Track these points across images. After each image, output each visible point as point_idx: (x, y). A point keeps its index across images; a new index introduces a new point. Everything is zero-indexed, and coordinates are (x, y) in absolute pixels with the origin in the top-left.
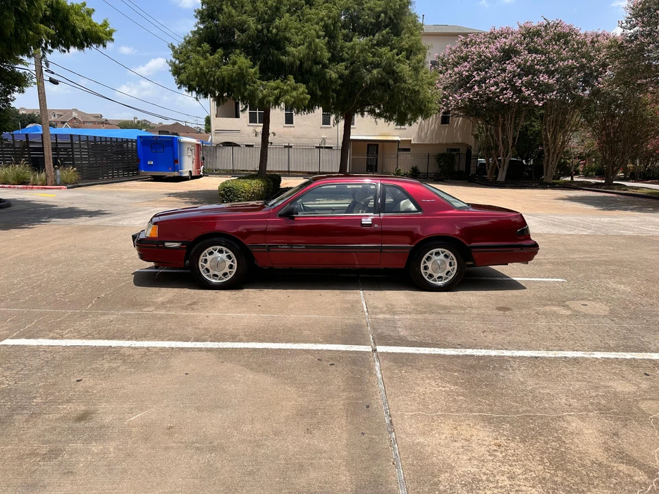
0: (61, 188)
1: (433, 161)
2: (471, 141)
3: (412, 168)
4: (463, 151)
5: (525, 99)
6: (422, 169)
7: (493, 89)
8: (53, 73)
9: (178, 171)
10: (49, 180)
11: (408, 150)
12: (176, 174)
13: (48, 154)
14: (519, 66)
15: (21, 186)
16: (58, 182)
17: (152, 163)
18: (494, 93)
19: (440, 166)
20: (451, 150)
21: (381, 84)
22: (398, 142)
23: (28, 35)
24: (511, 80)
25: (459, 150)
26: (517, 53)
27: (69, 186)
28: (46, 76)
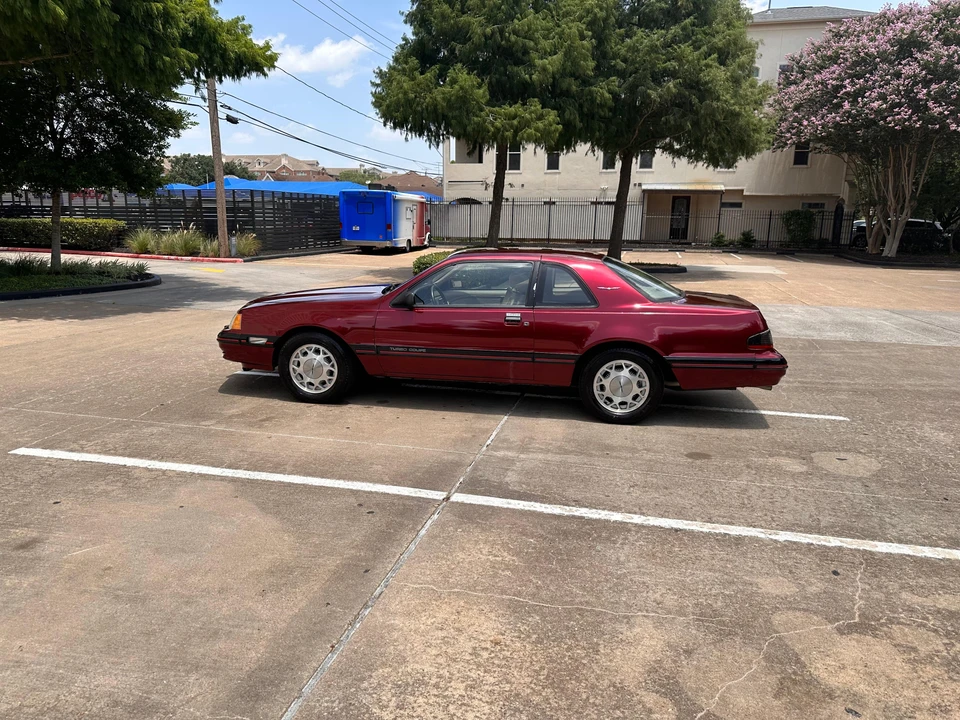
0: (236, 261)
1: (777, 223)
2: (844, 192)
3: (743, 234)
4: (830, 207)
5: (933, 120)
6: (759, 235)
7: (876, 105)
8: (230, 108)
9: (390, 240)
10: (223, 250)
11: (739, 205)
12: (388, 244)
13: (222, 217)
14: (925, 67)
15: (190, 258)
16: (233, 252)
17: (358, 228)
18: (878, 112)
19: (789, 231)
20: (810, 205)
21: (679, 103)
22: (721, 193)
23: (164, 62)
24: (909, 91)
25: (823, 205)
26: (923, 46)
27: (246, 258)
28: (222, 113)
